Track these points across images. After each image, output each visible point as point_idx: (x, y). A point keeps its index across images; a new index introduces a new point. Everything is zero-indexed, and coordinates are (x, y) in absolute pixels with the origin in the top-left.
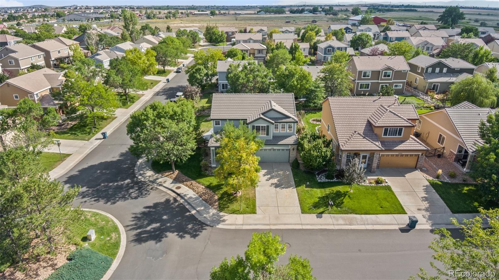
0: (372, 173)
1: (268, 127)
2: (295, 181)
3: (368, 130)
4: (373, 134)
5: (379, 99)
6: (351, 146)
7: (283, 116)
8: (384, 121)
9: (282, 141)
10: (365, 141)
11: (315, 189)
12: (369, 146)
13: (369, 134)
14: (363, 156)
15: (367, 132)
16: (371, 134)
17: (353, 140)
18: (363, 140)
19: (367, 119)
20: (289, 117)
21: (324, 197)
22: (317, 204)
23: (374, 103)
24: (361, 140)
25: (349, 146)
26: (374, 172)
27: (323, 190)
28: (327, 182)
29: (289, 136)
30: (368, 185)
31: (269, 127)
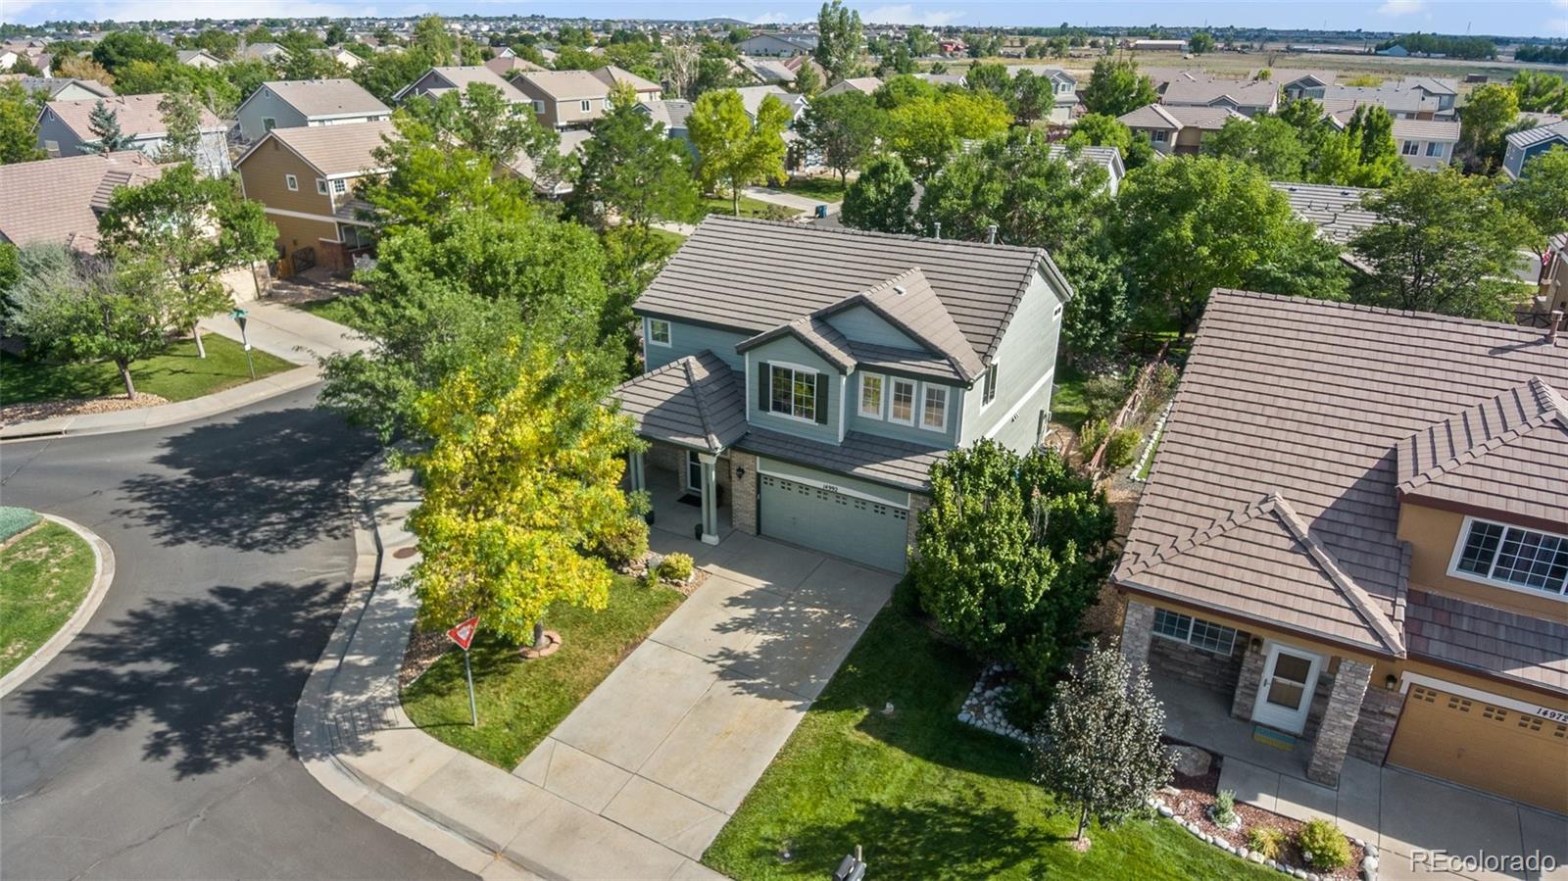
0: (1310, 780)
1: (823, 379)
2: (840, 674)
3: (1360, 509)
4: (1388, 539)
5: (1537, 343)
6: (1186, 575)
7: (907, 344)
8: (1487, 473)
9: (876, 466)
10: (1299, 569)
11: (897, 754)
12: (1308, 606)
13: (1353, 532)
14: (1281, 656)
15: (1347, 518)
16: (1372, 536)
17: (1219, 542)
18: (1290, 558)
19: (1390, 443)
20: (933, 353)
21: (904, 812)
22: (824, 843)
23: (1489, 362)
24: (1272, 554)
25: (1170, 571)
26: (1329, 780)
27: (933, 772)
28: (999, 738)
29: (924, 450)
30: (1225, 844)
31: (831, 381)
